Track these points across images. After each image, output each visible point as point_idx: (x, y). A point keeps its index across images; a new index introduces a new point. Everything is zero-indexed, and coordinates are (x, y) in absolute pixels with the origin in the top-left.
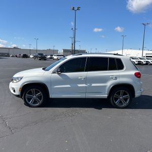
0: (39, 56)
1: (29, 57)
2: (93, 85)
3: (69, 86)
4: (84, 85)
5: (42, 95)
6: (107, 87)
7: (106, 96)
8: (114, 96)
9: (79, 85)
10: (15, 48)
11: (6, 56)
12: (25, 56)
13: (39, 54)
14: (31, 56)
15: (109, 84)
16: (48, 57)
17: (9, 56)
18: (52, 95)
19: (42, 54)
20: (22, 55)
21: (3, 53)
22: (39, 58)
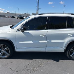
0: (20, 17)
1: (15, 18)
2: (53, 41)
3: (31, 42)
4: (45, 41)
5: (9, 49)
6: (65, 43)
7: (63, 50)
8: (70, 51)
9: (41, 42)
10: (8, 13)
11: (4, 17)
12: (13, 17)
13: (20, 16)
14: (16, 17)
15: (67, 41)
16: (24, 17)
17: (5, 17)
18: (18, 50)
19: (21, 16)
20: (11, 16)
21: (2, 16)
22: (19, 18)
